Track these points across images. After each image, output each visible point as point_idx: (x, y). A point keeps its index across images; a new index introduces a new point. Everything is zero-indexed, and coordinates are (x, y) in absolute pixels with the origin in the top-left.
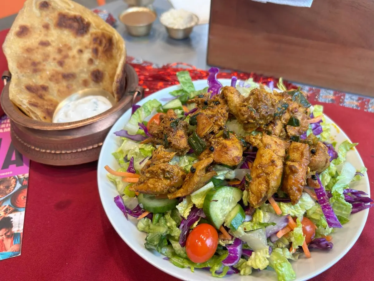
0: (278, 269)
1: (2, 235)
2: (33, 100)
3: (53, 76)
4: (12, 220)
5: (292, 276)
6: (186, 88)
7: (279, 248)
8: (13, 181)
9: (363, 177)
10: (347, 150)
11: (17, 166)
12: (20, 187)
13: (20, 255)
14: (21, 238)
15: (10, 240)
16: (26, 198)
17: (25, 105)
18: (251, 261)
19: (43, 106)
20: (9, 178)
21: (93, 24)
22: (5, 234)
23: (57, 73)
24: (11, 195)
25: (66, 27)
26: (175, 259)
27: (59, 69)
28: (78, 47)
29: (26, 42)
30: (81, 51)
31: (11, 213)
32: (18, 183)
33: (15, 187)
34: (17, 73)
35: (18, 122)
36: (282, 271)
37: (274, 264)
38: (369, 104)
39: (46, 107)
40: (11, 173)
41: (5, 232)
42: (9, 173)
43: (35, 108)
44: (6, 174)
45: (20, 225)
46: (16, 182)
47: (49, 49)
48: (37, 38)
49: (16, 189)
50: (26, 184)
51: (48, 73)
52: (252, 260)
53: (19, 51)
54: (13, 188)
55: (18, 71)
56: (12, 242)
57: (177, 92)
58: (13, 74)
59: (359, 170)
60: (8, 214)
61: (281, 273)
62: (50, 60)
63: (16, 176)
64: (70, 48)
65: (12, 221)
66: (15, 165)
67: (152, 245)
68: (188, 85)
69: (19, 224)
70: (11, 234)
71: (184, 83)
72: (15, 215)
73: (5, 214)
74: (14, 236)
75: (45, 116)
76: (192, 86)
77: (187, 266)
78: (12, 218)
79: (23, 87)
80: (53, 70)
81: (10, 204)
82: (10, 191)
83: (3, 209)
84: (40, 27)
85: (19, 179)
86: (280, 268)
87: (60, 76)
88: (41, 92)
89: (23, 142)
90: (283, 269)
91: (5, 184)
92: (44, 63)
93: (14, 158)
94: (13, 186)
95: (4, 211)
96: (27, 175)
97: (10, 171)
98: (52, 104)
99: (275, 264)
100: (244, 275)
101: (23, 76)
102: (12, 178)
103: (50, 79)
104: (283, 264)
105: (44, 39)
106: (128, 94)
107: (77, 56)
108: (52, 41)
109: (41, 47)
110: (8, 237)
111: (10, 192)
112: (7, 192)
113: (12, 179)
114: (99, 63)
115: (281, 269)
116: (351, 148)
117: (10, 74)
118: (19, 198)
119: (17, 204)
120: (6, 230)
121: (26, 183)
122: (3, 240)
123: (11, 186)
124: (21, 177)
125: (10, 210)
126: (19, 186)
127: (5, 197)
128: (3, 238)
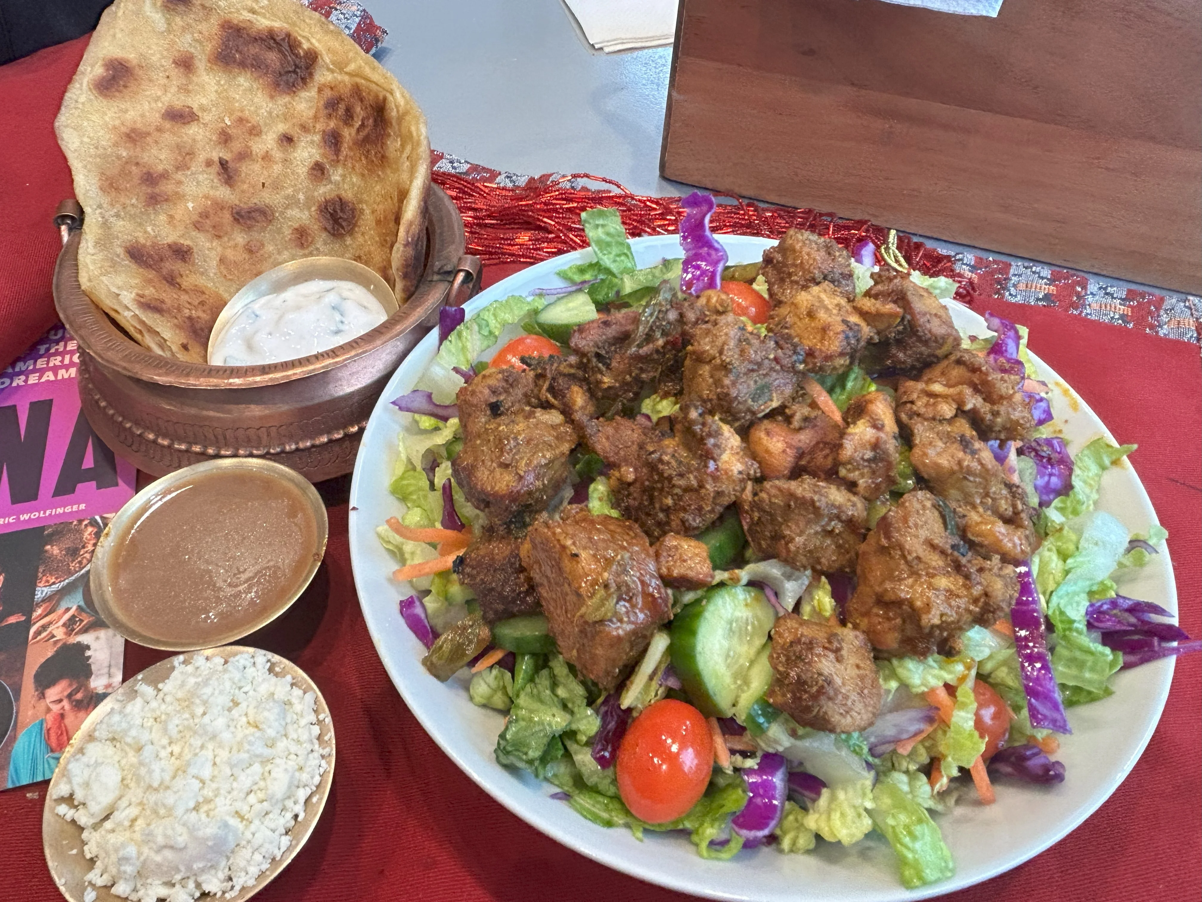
0: (902, 844)
1: (60, 701)
2: (150, 292)
3: (205, 215)
4: (88, 653)
5: (943, 864)
6: (607, 261)
7: (900, 771)
8: (89, 532)
9: (1154, 555)
10: (1103, 468)
11: (99, 488)
17: (127, 308)
18: (816, 816)
19: (179, 310)
20: (76, 522)
21: (327, 58)
22: (69, 696)
23: (219, 206)
24: (83, 577)
25: (243, 65)
26: (584, 801)
27: (223, 193)
28: (281, 128)
29: (126, 111)
30: (288, 140)
31: (85, 630)
34: (100, 206)
35: (107, 361)
36: (913, 851)
37: (890, 830)
39: (187, 313)
40: (82, 506)
41: (69, 691)
42: (75, 508)
43: (157, 316)
44: (69, 509)
45: (112, 670)
46: (97, 536)
47: (193, 130)
48: (157, 99)
51: (190, 205)
52: (821, 815)
53: (106, 139)
54: (88, 556)
55: (105, 201)
57: (582, 270)
58: (87, 210)
59: (1143, 535)
60: (76, 634)
61: (910, 856)
62: (197, 165)
63: (98, 518)
64: (255, 131)
65: (89, 657)
66: (94, 483)
67: (521, 759)
68: (615, 250)
69: (109, 666)
70: (85, 697)
71: (603, 245)
72: (97, 638)
73: (69, 633)
75: (185, 341)
76: (627, 252)
77: (621, 822)
78: (88, 647)
79: (120, 251)
80: (206, 197)
81: (82, 603)
82: (80, 563)
83: (59, 619)
84: (168, 63)
86: (907, 840)
87: (227, 217)
88: (172, 265)
89: (120, 419)
90: (918, 846)
91: (67, 543)
92: (179, 176)
93: (89, 462)
94: (89, 549)
95: (64, 625)
97: (78, 502)
98: (202, 303)
99: (893, 827)
100: (792, 851)
101: (117, 215)
102: (86, 522)
103: (197, 226)
104: (918, 830)
105: (179, 101)
106: (436, 277)
107: (278, 155)
108: (203, 108)
109: (168, 125)
110: (78, 705)
111: (81, 569)
112: (73, 566)
113: (86, 526)
114: (344, 176)
115: (910, 845)
116: (1115, 462)
117: (82, 212)
120: (70, 685)
122: (62, 716)
123: (84, 547)
125: (81, 621)
127: (67, 581)
128: (63, 708)
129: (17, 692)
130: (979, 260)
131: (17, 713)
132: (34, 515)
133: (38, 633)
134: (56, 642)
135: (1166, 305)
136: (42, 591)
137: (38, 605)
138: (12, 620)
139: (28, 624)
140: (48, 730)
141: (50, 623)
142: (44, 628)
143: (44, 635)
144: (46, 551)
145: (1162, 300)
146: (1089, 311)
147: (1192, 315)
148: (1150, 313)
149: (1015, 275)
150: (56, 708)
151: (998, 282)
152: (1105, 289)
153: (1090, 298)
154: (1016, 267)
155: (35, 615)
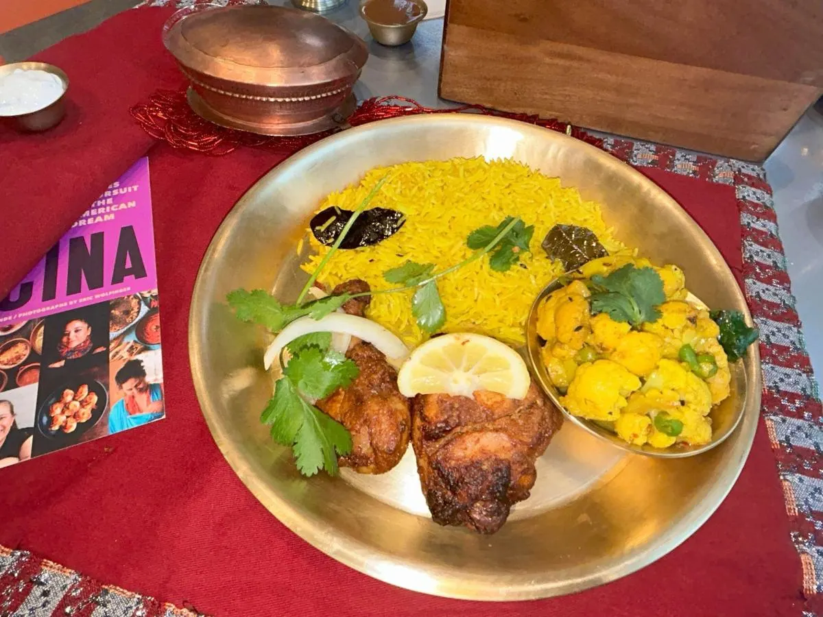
1: (131, 389)
4: (142, 364)
8: (134, 302)
11: (136, 278)
12: (146, 311)
13: (164, 417)
14: (161, 391)
15: (144, 396)
16: (159, 329)
20: (126, 297)
22: (136, 386)
24: (134, 325)
31: (139, 353)
32: (143, 304)
33: (138, 312)
38: (716, 169)
40: (129, 289)
41: (135, 384)
42: (125, 290)
44: (121, 291)
45: (157, 372)
46: (139, 304)
49: (142, 315)
50: (155, 306)
54: (136, 314)
56: (148, 398)
60: (136, 354)
63: (138, 294)
65: (143, 367)
66: (133, 276)
69: (155, 370)
70: (144, 386)
72: (146, 356)
73: (131, 355)
74: (151, 388)
78: (142, 361)
81: (136, 339)
82: (132, 318)
83: (124, 348)
85: (144, 298)
91: (123, 309)
93: (129, 265)
94: (136, 310)
95: (128, 351)
96: (155, 292)
97: (126, 286)
102: (132, 297)
110: (141, 391)
111: (133, 321)
112: (128, 320)
113: (132, 299)
118: (148, 329)
119: (147, 340)
120: (136, 381)
121: (155, 304)
122: (133, 397)
123: (132, 310)
124: (147, 295)
125: (137, 348)
126: (145, 309)
127: (126, 328)
128: (133, 393)
129: (107, 386)
130: (616, 142)
131: (109, 396)
132: (103, 295)
133: (114, 356)
134: (124, 360)
135: (718, 165)
136: (113, 334)
137: (112, 341)
138: (99, 350)
139: (108, 352)
140: (127, 405)
141: (120, 351)
142: (117, 353)
143: (118, 356)
144: (112, 314)
145: (716, 162)
146: (675, 169)
147: (732, 170)
148: (709, 169)
149: (636, 150)
150: (129, 393)
151: (627, 153)
152: (685, 156)
153: (676, 162)
154: (637, 145)
155: (111, 347)
